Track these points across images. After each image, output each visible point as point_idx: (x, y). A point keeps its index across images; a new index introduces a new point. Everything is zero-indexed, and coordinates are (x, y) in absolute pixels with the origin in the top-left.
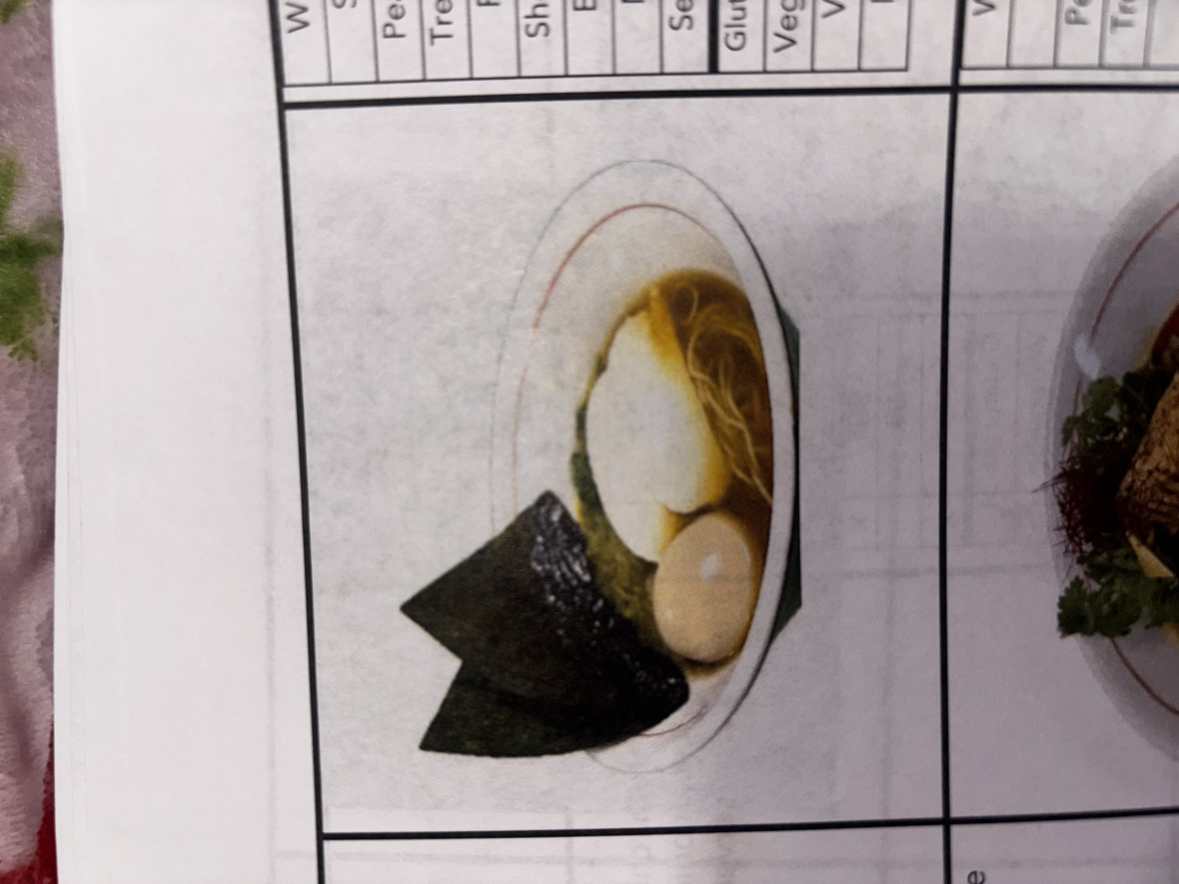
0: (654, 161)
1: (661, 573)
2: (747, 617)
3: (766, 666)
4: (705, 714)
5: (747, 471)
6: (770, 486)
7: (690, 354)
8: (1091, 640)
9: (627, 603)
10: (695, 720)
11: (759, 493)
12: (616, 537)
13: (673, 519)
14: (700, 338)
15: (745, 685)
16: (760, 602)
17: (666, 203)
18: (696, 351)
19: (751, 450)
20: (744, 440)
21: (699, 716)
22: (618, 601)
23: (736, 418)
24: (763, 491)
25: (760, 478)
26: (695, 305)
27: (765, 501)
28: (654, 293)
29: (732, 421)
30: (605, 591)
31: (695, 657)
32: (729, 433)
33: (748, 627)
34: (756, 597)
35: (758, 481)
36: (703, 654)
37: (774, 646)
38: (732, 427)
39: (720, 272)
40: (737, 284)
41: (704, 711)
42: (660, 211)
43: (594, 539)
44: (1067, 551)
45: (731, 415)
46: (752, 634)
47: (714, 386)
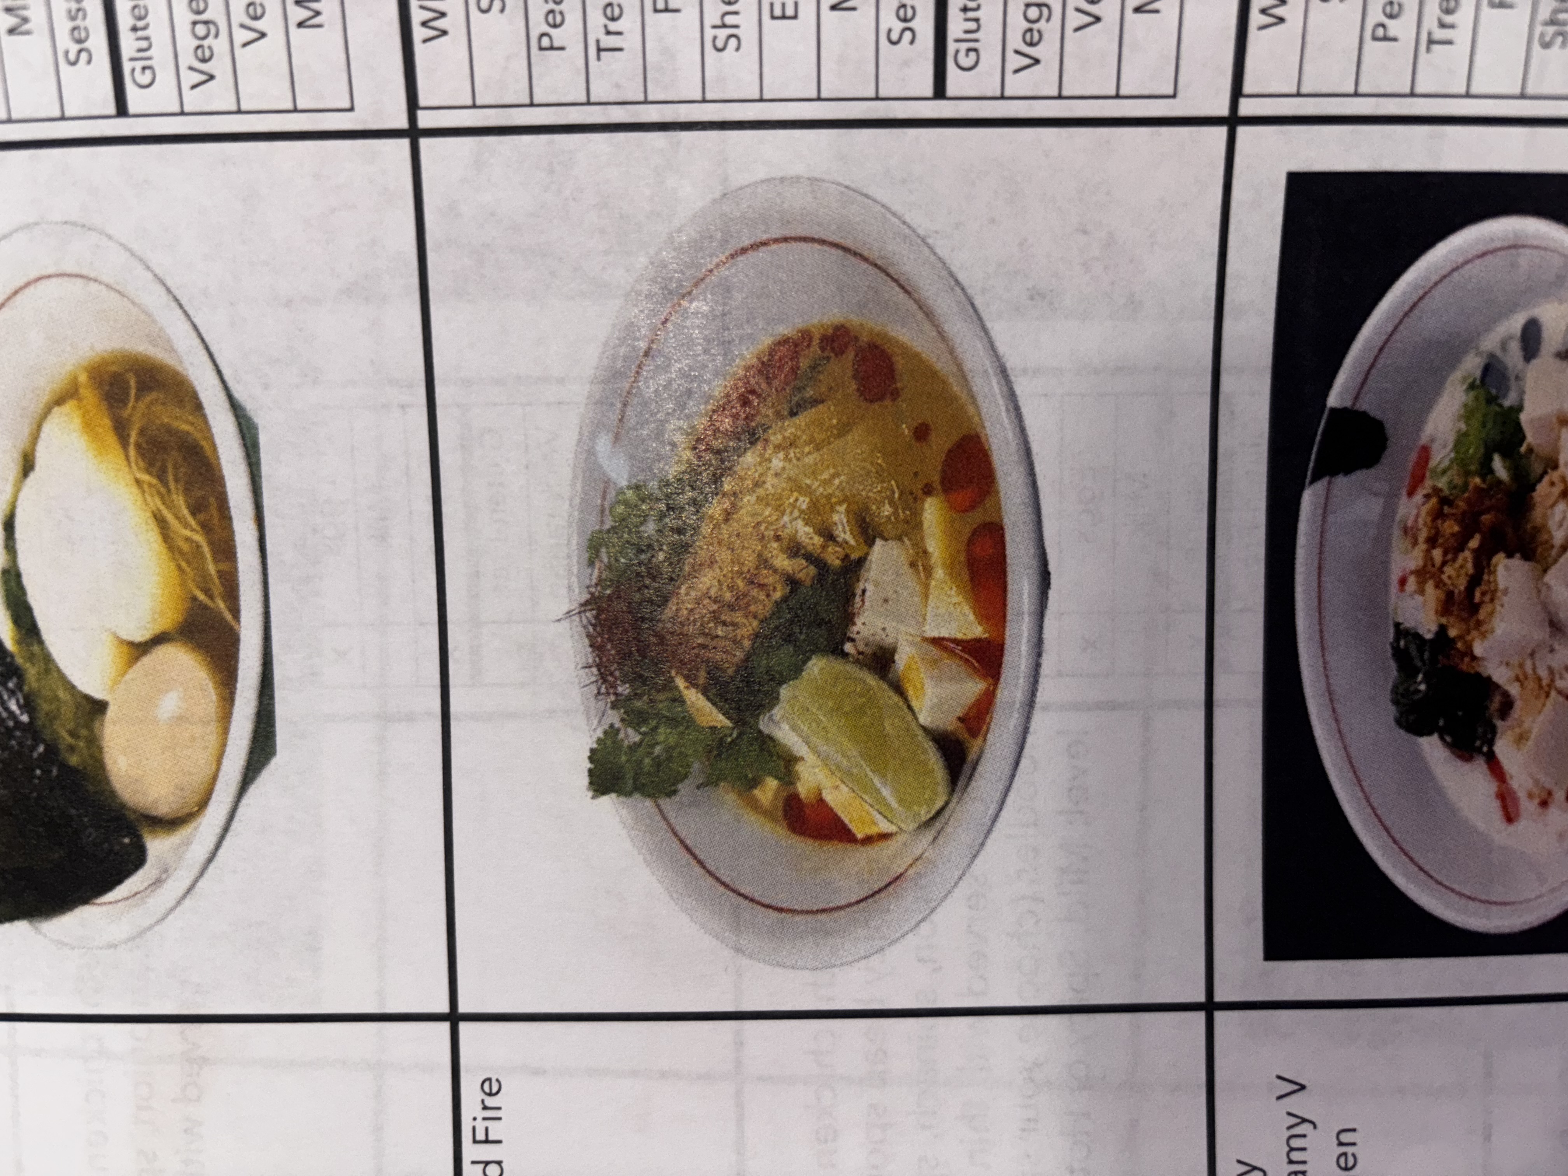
0: (66, 223)
1: (111, 713)
2: (214, 766)
3: (235, 825)
4: (165, 880)
5: (207, 592)
6: (236, 612)
7: (132, 452)
8: (630, 801)
9: (72, 749)
10: (153, 887)
11: (223, 620)
12: (59, 670)
13: (125, 649)
14: (142, 432)
15: (211, 846)
16: (228, 749)
17: (84, 272)
18: (138, 446)
19: (212, 568)
20: (202, 555)
21: (158, 882)
22: (62, 747)
23: (193, 530)
24: (228, 616)
25: (225, 602)
26: (133, 392)
27: (232, 629)
28: (83, 378)
29: (187, 533)
30: (47, 735)
31: (154, 813)
32: (185, 547)
33: (215, 778)
34: (224, 745)
35: (222, 605)
36: (163, 809)
37: (245, 801)
38: (188, 539)
39: (158, 354)
40: (179, 369)
41: (164, 876)
42: (79, 281)
43: (31, 672)
44: (599, 693)
45: (186, 526)
46: (219, 786)
47: (163, 490)
